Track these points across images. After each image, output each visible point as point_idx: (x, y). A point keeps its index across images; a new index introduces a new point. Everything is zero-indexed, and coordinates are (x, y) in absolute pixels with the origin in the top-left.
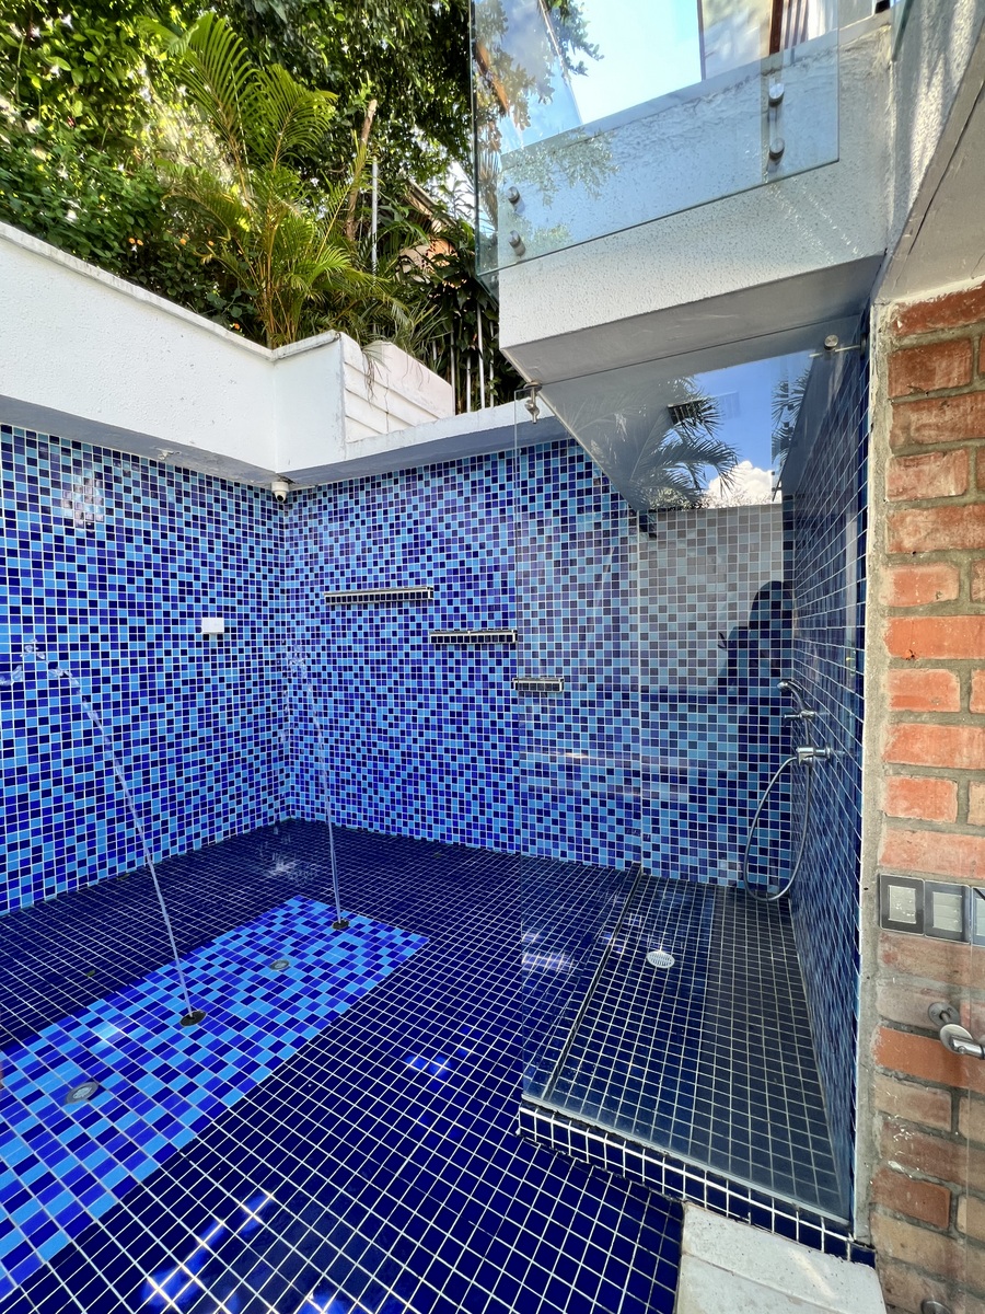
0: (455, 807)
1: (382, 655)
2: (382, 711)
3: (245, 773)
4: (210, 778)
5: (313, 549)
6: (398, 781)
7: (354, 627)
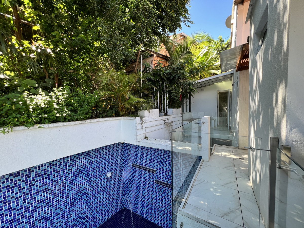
0: (160, 218)
1: (144, 180)
2: (144, 192)
3: (115, 202)
4: (108, 205)
5: (129, 153)
6: (147, 208)
7: (138, 172)
